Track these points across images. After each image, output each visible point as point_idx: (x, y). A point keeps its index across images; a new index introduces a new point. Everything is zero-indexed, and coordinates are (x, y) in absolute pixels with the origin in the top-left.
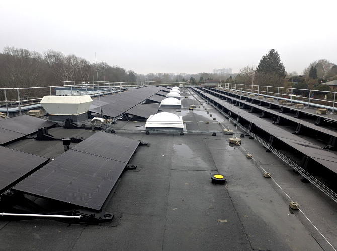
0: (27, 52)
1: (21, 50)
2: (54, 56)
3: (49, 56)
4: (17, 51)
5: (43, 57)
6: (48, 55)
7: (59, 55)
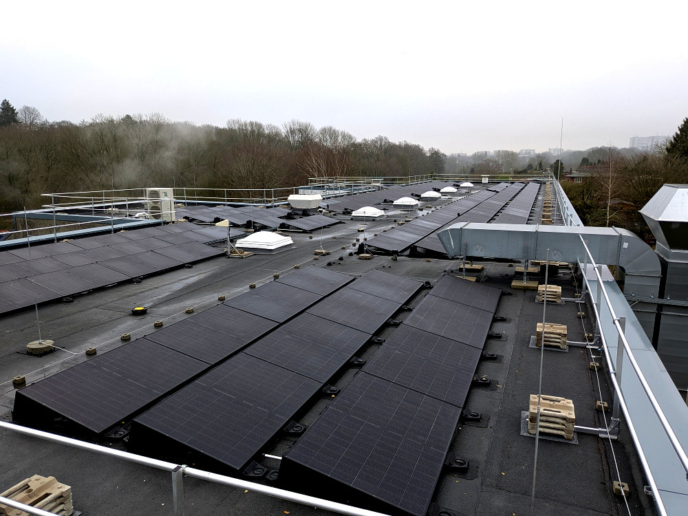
0: (259, 126)
1: (251, 124)
2: (300, 130)
3: (292, 132)
4: (246, 124)
5: (283, 132)
6: (291, 128)
7: (307, 129)
